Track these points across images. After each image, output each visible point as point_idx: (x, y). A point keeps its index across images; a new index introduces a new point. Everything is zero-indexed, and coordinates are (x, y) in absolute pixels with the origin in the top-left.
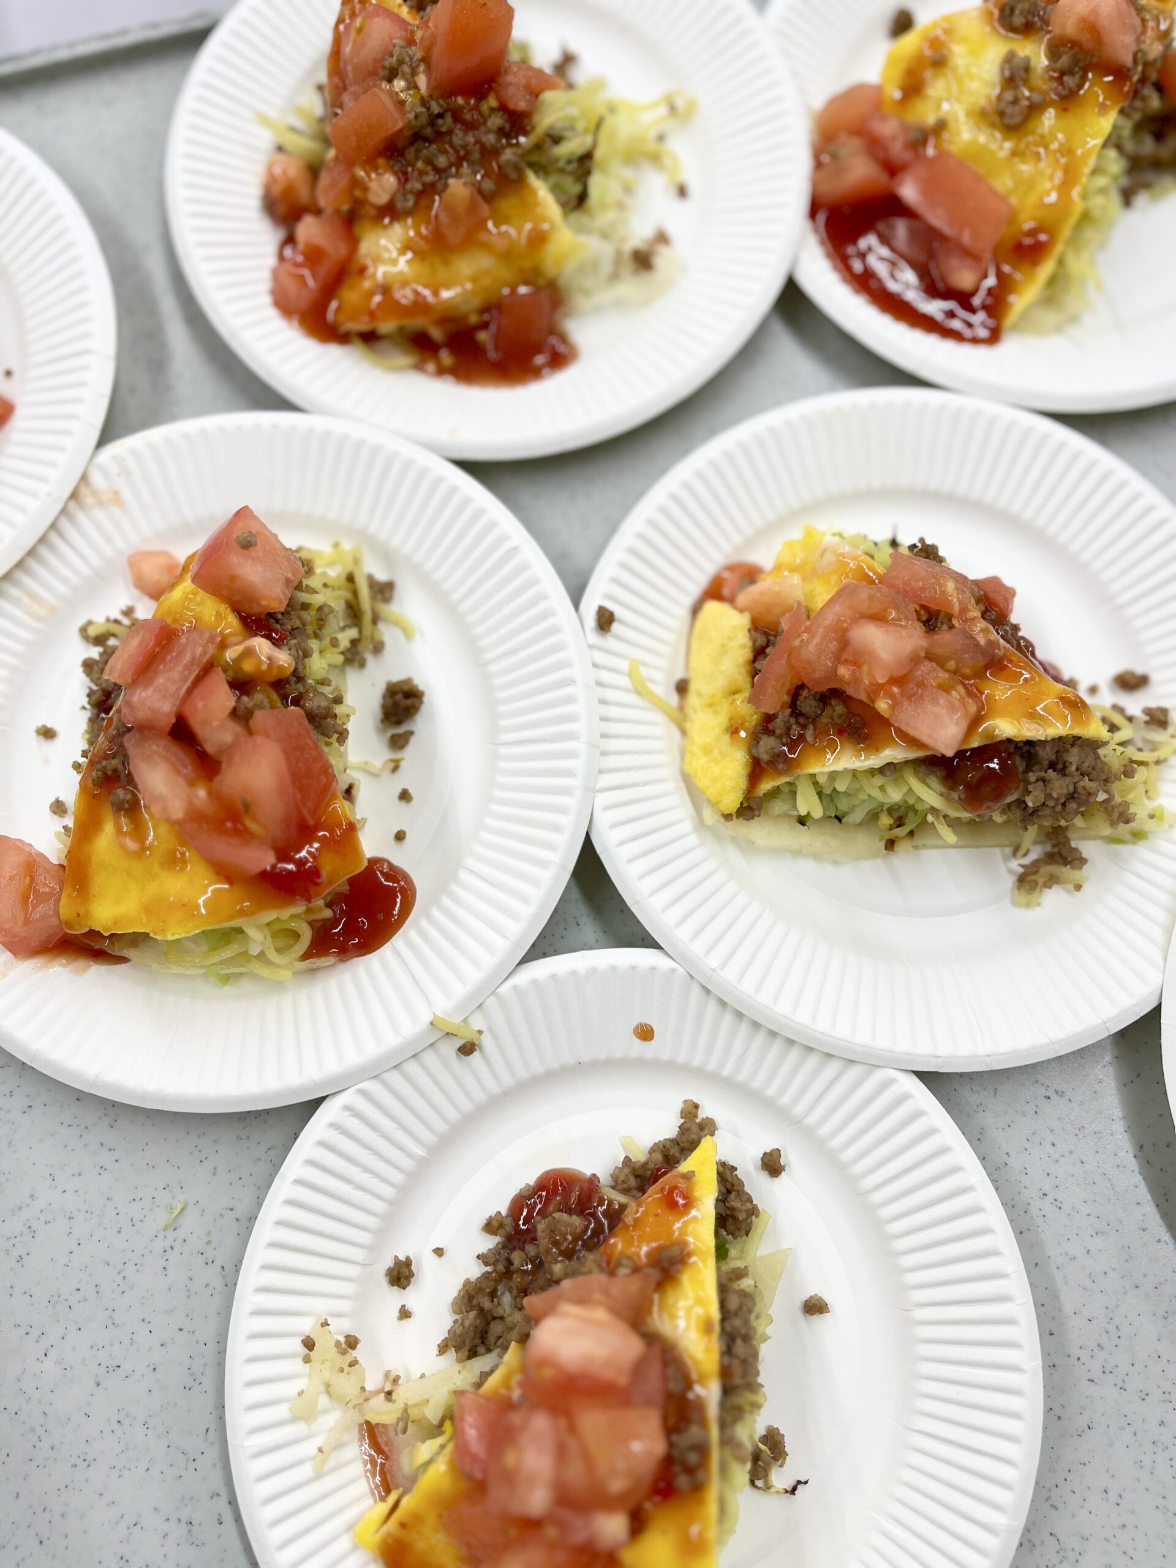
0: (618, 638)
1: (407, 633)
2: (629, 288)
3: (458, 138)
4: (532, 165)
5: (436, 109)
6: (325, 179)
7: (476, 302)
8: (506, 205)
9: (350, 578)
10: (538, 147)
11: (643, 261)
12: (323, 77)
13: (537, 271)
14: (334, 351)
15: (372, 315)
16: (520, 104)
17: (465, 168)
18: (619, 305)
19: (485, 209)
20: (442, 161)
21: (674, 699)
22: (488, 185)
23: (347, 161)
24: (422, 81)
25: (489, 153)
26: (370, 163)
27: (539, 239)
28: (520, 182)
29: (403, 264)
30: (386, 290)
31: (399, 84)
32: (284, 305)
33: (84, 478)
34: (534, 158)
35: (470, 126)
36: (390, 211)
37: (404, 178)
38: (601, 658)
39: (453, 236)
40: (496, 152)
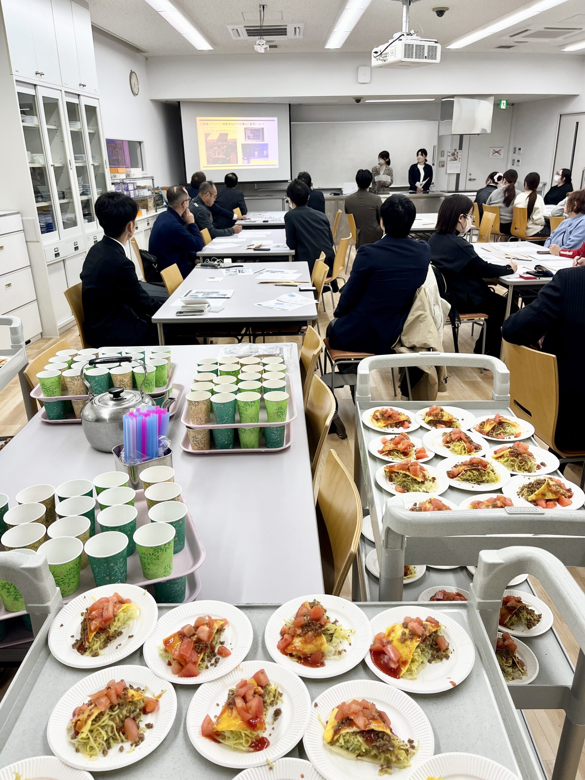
0: (317, 709)
1: (282, 702)
2: (337, 657)
3: (312, 627)
4: (324, 634)
5: (310, 622)
6: (290, 630)
7: (310, 653)
8: (318, 638)
9: (276, 690)
10: (325, 630)
11: (340, 653)
12: (295, 616)
13: (321, 649)
14: (284, 656)
15: (292, 650)
16: (323, 623)
17: (312, 631)
18: (334, 659)
19: (314, 638)
20: (309, 630)
21: (325, 724)
22: (315, 634)
23: (295, 627)
24: (309, 618)
25: (316, 630)
26: (298, 628)
27: (322, 644)
28: (321, 635)
29: (299, 644)
30: (295, 647)
31: (305, 617)
32: (278, 647)
33: (239, 665)
34: (324, 632)
35: (315, 625)
36: (299, 636)
37: (303, 631)
38: (313, 711)
39: (308, 641)
40: (318, 630)
